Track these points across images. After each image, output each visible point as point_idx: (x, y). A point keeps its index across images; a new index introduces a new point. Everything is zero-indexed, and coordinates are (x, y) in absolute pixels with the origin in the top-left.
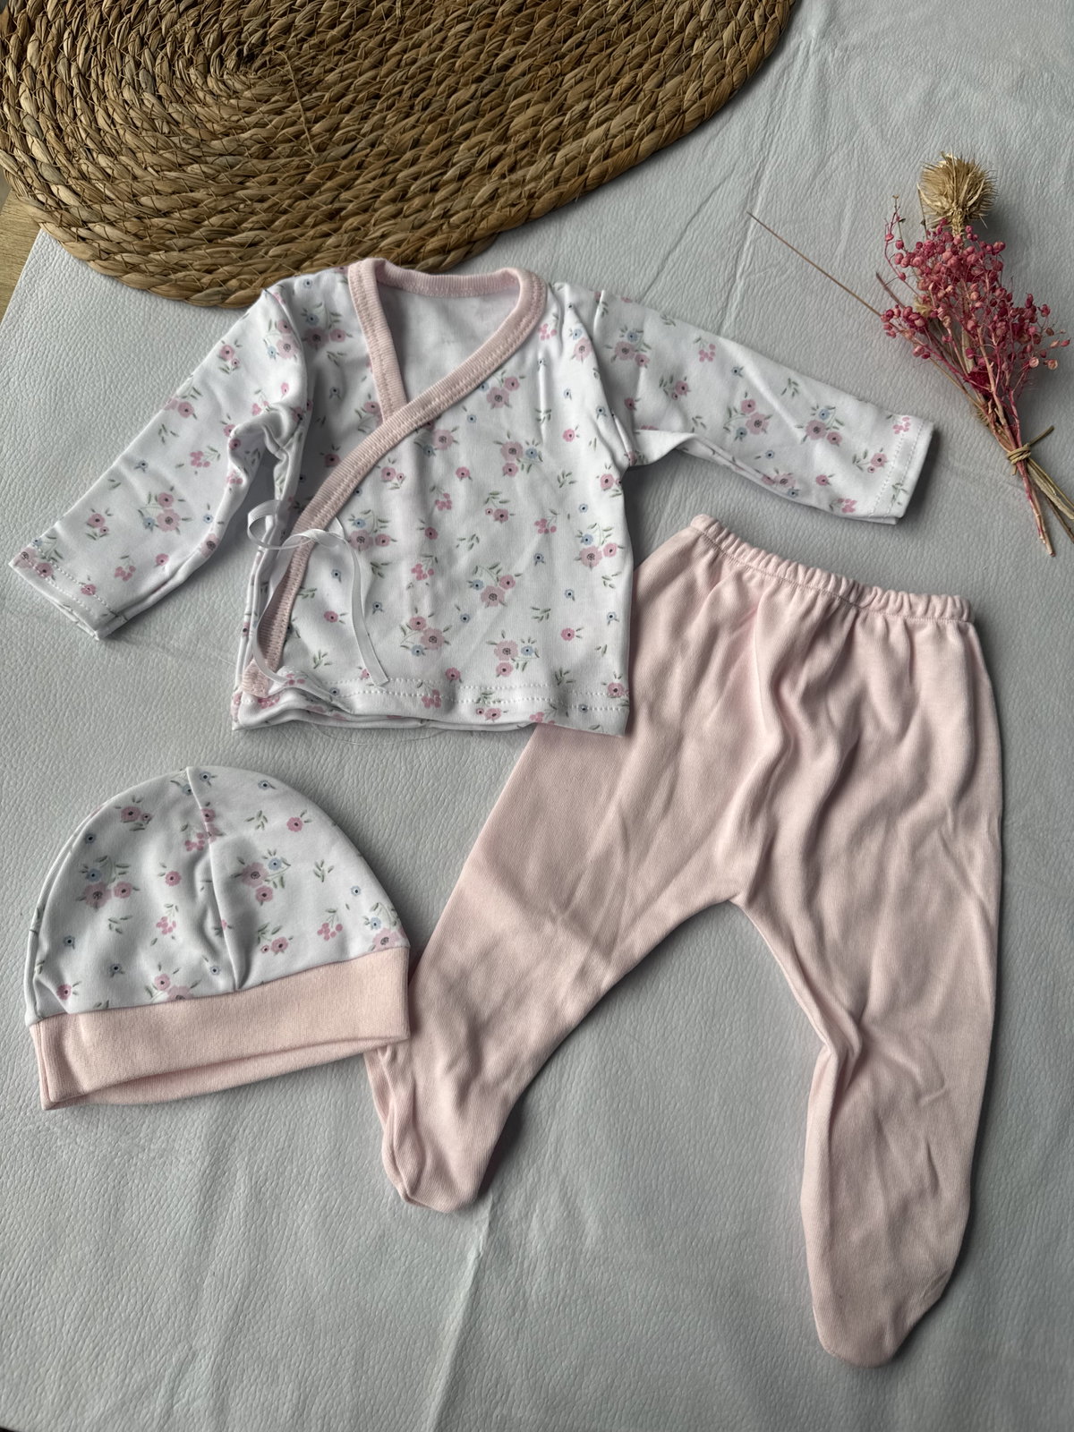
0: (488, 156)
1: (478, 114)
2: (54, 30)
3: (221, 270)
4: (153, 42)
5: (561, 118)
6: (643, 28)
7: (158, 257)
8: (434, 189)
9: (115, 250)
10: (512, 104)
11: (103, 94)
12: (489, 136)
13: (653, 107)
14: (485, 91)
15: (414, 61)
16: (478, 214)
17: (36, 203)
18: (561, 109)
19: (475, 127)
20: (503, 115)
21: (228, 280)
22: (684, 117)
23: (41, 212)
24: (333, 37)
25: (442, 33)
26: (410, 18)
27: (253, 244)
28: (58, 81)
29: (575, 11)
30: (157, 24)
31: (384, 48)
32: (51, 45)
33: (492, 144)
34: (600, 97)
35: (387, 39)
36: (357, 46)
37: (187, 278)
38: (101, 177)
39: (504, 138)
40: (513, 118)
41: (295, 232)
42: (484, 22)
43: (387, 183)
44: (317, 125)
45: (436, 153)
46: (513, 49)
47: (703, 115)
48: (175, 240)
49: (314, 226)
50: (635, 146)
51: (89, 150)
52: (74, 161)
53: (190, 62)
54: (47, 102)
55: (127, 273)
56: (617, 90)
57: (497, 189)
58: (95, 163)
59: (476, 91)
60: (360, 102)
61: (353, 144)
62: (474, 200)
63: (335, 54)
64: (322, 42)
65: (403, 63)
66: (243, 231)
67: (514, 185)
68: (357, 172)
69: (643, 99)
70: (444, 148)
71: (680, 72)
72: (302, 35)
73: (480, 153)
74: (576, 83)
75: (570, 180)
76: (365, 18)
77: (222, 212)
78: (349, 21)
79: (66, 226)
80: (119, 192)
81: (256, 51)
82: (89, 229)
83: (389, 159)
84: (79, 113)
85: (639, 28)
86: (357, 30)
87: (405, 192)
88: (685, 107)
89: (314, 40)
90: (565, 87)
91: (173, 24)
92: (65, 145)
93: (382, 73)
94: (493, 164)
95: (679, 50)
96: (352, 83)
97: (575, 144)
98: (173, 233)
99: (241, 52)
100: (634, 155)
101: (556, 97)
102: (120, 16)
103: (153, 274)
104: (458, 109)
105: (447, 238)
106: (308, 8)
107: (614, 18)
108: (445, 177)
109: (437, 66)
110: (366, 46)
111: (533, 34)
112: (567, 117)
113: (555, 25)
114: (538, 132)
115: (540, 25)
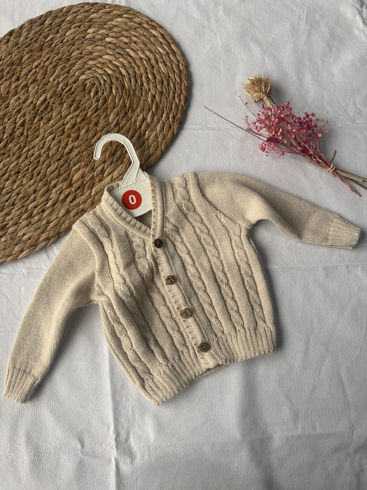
0: (64, 194)
1: (59, 175)
5: (93, 173)
8: (43, 211)
10: (73, 169)
12: (65, 184)
14: (61, 165)
15: (33, 155)
16: (61, 221)
18: (93, 169)
19: (58, 182)
20: (69, 174)
25: (43, 141)
26: (31, 135)
29: (96, 124)
31: (20, 150)
33: (65, 188)
35: (22, 146)
36: (9, 151)
39: (70, 185)
40: (73, 176)
42: (60, 133)
43: (24, 211)
45: (43, 195)
46: (72, 144)
59: (58, 165)
60: (11, 177)
61: (10, 194)
62: (59, 215)
65: (28, 156)
68: (12, 207)
70: (46, 193)
73: (60, 193)
76: (13, 138)
78: (7, 139)
83: (24, 200)
85: (123, 128)
86: (10, 143)
87: (32, 214)
93: (20, 162)
94: (66, 197)
95: (140, 137)
96: (8, 168)
101: (90, 164)
104: (51, 173)
105: (49, 233)
107: (112, 125)
108: (48, 205)
109: (42, 156)
110: (13, 150)
111: (80, 136)
112: (96, 173)
113: (89, 131)
114: (84, 181)
115: (83, 132)
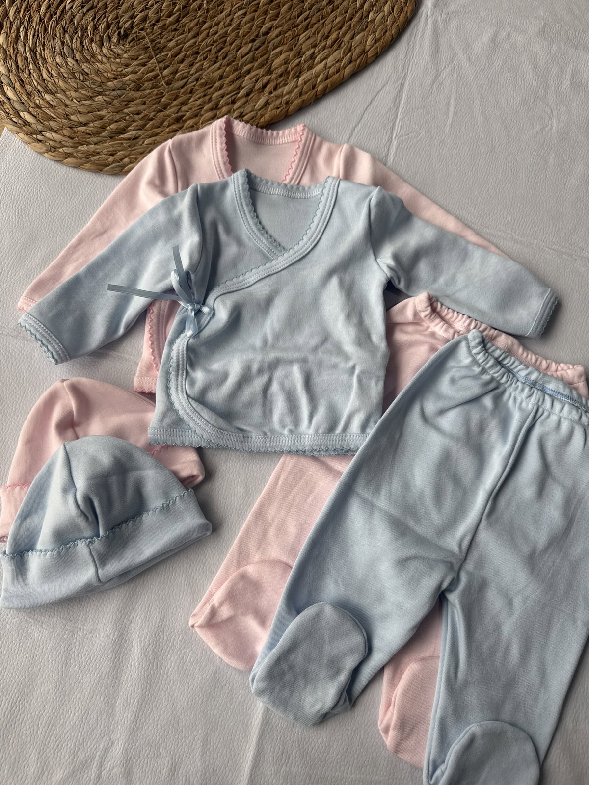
0: (261, 82)
1: (254, 60)
2: (14, 27)
3: (119, 153)
4: (71, 30)
5: (299, 60)
6: (341, 8)
7: (83, 149)
8: (233, 102)
9: (58, 146)
10: (272, 53)
11: (44, 60)
12: (261, 71)
13: (350, 50)
14: (256, 47)
15: (216, 33)
16: (259, 114)
17: (12, 123)
18: (299, 54)
19: (253, 67)
20: (268, 59)
21: (123, 159)
22: (367, 55)
23: (16, 128)
24: (170, 22)
25: (231, 16)
26: (212, 9)
27: (135, 138)
28: (19, 55)
30: (72, 20)
31: (199, 26)
32: (14, 35)
33: (263, 75)
34: (320, 47)
35: (200, 21)
36: (184, 26)
37: (100, 159)
38: (47, 106)
39: (269, 72)
40: (274, 60)
41: (158, 130)
42: (253, 9)
43: (207, 100)
44: (166, 70)
45: (233, 82)
46: (270, 23)
47: (378, 53)
48: (92, 139)
49: (168, 127)
50: (342, 72)
51: (39, 91)
52: (32, 98)
53: (92, 40)
54: (14, 67)
55: (66, 158)
56: (329, 42)
57: (268, 100)
58: (43, 99)
59: (252, 47)
60: (188, 57)
61: (186, 80)
62: (256, 107)
63: (172, 31)
64: (164, 25)
65: (210, 33)
66: (129, 131)
67: (278, 97)
68: (190, 95)
69: (344, 46)
70: (237, 79)
71: (363, 30)
72: (153, 22)
73: (257, 81)
74: (307, 40)
75: (307, 93)
76: (188, 10)
77: (116, 121)
78: (179, 13)
79: (30, 134)
80: (58, 114)
81: (128, 32)
82: (43, 135)
83: (207, 87)
84: (32, 71)
85: (338, 8)
86: (183, 17)
87: (217, 105)
88: (367, 49)
89: (160, 24)
90: (300, 42)
91: (81, 20)
92: (26, 90)
93: (199, 40)
94: (264, 87)
95: (361, 18)
96: (183, 47)
97: (309, 72)
98: (90, 135)
99: (120, 33)
100: (342, 77)
101: (296, 48)
102: (51, 17)
103: (81, 158)
104: (243, 57)
106: (155, 6)
108: (239, 95)
109: (229, 35)
110: (189, 26)
111: (280, 14)
112: (303, 58)
113: (292, 9)
114: (288, 68)
115: (284, 9)
